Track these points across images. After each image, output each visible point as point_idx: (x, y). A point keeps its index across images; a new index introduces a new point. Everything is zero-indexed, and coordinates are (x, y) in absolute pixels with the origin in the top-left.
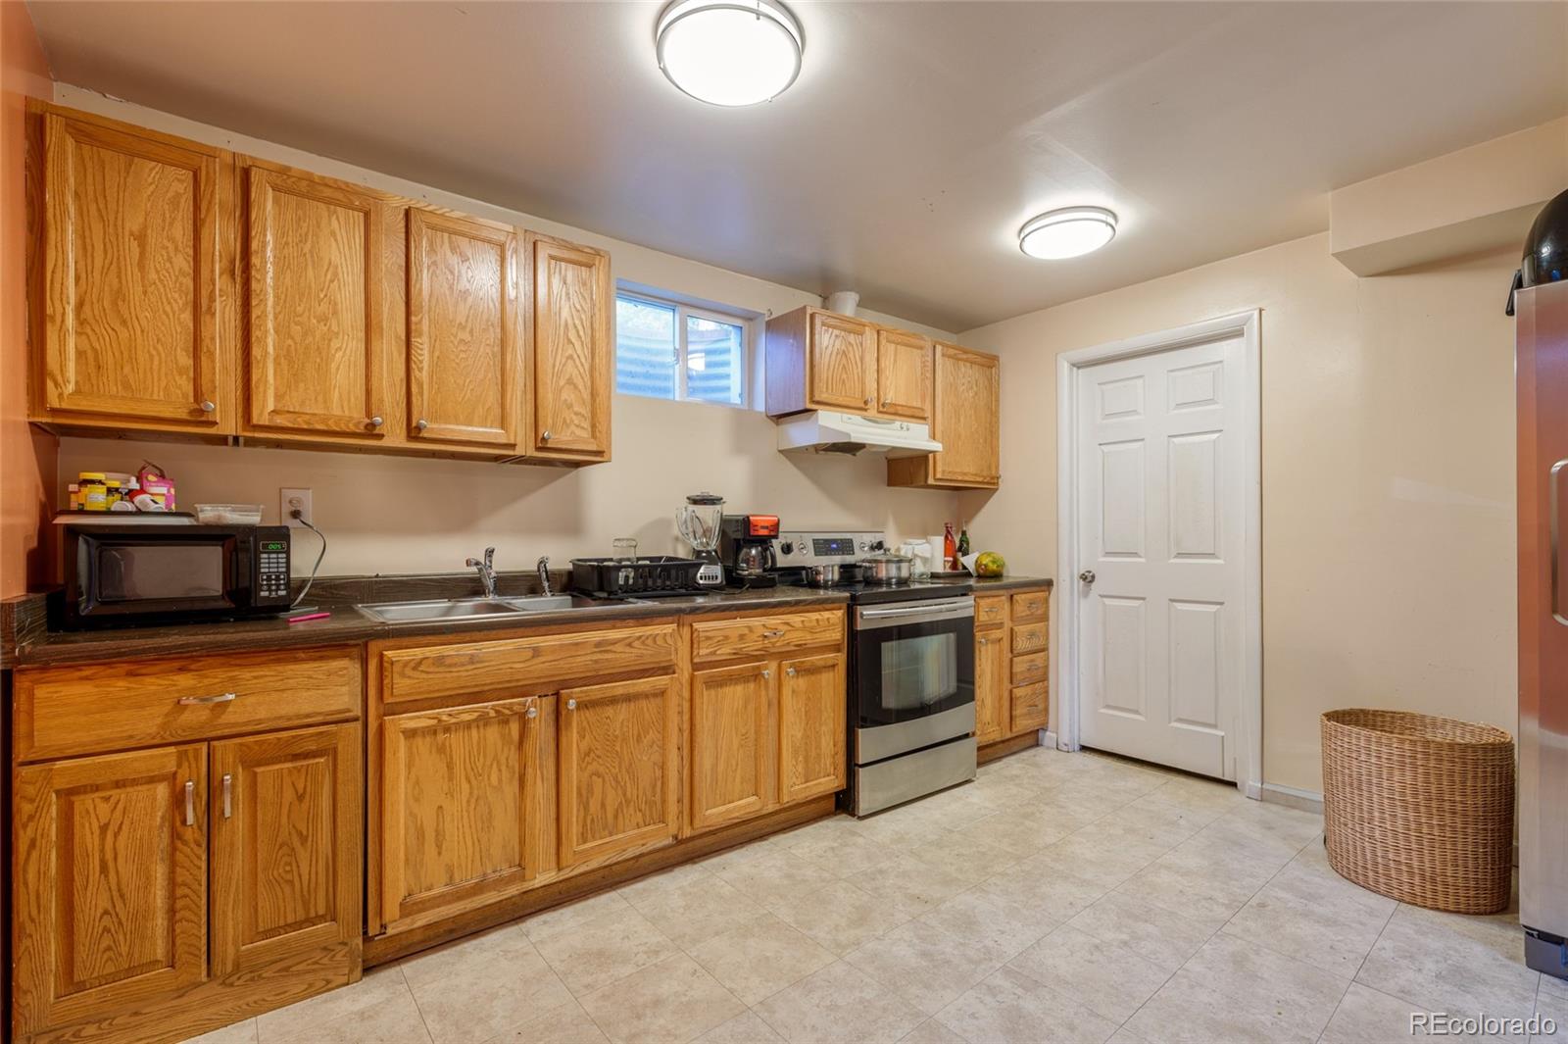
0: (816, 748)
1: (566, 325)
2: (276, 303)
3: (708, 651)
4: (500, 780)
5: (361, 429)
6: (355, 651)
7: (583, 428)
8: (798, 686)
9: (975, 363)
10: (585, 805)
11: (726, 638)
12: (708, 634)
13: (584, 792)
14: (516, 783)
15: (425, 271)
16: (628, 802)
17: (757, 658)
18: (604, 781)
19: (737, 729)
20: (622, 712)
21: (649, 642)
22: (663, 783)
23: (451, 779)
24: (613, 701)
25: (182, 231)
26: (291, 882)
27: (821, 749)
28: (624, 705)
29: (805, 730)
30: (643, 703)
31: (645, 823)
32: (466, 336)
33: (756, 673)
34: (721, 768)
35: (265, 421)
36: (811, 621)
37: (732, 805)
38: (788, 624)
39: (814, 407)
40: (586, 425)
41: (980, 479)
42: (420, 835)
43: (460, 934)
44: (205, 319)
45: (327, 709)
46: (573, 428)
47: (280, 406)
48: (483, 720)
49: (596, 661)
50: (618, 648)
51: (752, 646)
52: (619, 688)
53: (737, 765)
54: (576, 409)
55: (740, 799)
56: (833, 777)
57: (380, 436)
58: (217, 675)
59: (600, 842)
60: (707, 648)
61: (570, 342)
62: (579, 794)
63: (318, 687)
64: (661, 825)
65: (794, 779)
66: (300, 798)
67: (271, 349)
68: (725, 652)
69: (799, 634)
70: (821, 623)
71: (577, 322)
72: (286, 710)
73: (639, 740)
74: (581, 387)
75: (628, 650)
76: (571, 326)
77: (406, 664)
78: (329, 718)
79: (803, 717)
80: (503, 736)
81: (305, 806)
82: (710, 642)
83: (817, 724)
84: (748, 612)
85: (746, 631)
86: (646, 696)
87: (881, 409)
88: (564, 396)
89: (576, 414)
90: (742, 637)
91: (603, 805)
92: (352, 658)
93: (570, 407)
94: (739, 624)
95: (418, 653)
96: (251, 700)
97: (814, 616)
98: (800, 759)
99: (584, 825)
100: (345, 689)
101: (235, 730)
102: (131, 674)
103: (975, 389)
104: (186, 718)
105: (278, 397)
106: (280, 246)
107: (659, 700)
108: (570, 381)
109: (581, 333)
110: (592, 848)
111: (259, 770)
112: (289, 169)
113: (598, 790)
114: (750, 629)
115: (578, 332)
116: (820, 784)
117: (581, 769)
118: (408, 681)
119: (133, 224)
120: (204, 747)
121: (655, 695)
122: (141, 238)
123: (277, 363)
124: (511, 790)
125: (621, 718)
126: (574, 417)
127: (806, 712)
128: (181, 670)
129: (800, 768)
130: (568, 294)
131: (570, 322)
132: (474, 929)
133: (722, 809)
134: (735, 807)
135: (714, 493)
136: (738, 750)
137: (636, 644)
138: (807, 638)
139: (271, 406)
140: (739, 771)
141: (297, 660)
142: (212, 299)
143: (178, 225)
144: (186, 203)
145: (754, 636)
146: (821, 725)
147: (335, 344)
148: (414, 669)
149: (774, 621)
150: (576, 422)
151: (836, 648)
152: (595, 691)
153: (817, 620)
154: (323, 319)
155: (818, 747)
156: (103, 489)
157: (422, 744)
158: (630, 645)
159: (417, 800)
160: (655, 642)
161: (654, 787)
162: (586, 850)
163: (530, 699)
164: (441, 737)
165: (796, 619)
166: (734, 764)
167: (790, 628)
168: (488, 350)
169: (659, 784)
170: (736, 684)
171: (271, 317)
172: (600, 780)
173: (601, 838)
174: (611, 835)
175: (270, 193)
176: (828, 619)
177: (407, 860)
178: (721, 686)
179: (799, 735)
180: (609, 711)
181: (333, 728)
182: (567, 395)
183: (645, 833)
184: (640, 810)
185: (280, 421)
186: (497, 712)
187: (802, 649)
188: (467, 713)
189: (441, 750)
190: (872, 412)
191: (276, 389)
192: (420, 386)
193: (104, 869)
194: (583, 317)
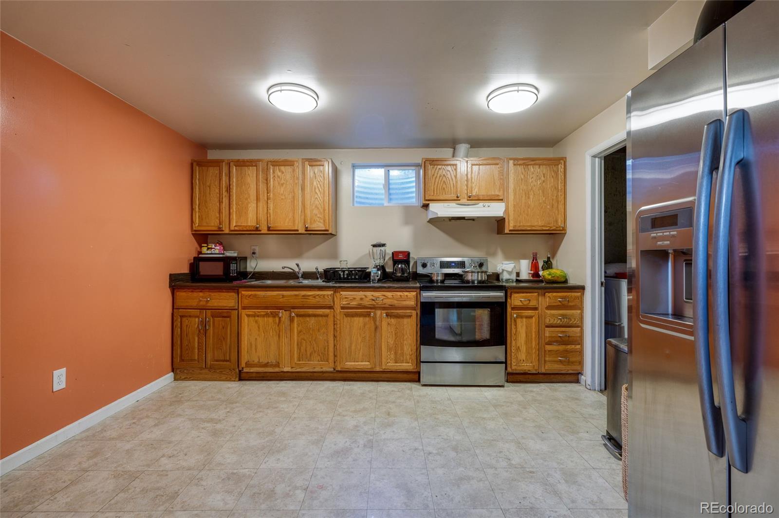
0: (401, 350)
1: (315, 187)
2: (236, 197)
3: (346, 303)
4: (273, 335)
5: (255, 229)
6: (236, 291)
7: (320, 222)
8: (391, 322)
9: (543, 165)
10: (299, 348)
11: (355, 299)
12: (346, 296)
13: (299, 344)
14: (278, 336)
15: (272, 180)
16: (315, 352)
17: (371, 308)
18: (306, 342)
19: (360, 334)
20: (313, 320)
21: (322, 297)
22: (328, 348)
23: (259, 331)
24: (309, 316)
25: (217, 183)
26: (221, 349)
27: (404, 351)
28: (313, 318)
29: (395, 341)
30: (320, 318)
31: (321, 360)
32: (284, 198)
33: (369, 313)
34: (353, 347)
35: (233, 229)
36: (397, 295)
37: (357, 363)
38: (384, 296)
39: (427, 202)
40: (322, 221)
41: (547, 228)
42: (251, 344)
43: (265, 379)
44: (221, 204)
45: (230, 306)
46: (317, 222)
47: (237, 225)
48: (267, 315)
49: (303, 301)
50: (310, 298)
51: (366, 302)
52: (310, 311)
53: (360, 348)
54: (318, 216)
55: (361, 362)
56: (411, 364)
57: (260, 231)
58: (207, 294)
59: (304, 362)
60: (346, 301)
61: (316, 193)
62: (298, 345)
63: (227, 299)
64: (327, 363)
65: (389, 360)
66: (223, 328)
67: (235, 210)
68: (354, 303)
69: (390, 300)
70: (402, 297)
71: (319, 185)
72: (220, 304)
73: (319, 330)
74: (320, 208)
75: (314, 299)
76: (316, 188)
77: (247, 296)
78: (231, 308)
79: (394, 336)
80: (274, 321)
81: (224, 330)
82: (347, 299)
83: (402, 340)
84: (366, 289)
85: (364, 297)
86: (321, 316)
87: (468, 199)
88: (314, 212)
89: (318, 217)
90: (361, 299)
91: (306, 351)
92: (234, 292)
93: (316, 215)
94: (361, 294)
95: (250, 293)
96: (213, 301)
97: (399, 294)
98: (392, 352)
99: (299, 355)
100: (233, 301)
101: (210, 308)
102: (192, 291)
103: (543, 178)
104: (201, 303)
105: (236, 222)
106: (237, 181)
107: (326, 318)
108: (316, 207)
109: (320, 189)
110: (301, 363)
111: (215, 319)
112: (239, 160)
113: (304, 345)
114: (366, 296)
115: (319, 189)
116: (402, 365)
117: (298, 336)
118: (247, 301)
119: (208, 184)
120: (204, 311)
121: (325, 316)
122: (210, 187)
123: (236, 213)
124: (276, 338)
125: (313, 322)
126: (317, 218)
127: (395, 334)
128: (201, 292)
129: (392, 356)
130: (315, 177)
131: (316, 186)
132: (269, 379)
133: (353, 363)
134: (358, 364)
135: (383, 242)
136: (361, 342)
137: (317, 297)
138: (395, 303)
139: (234, 225)
140: (361, 350)
141: (223, 292)
142: (222, 199)
143: (217, 181)
144: (218, 175)
145: (368, 299)
146: (403, 340)
147: (249, 205)
148: (249, 297)
149: (377, 294)
150: (318, 220)
151: (413, 308)
152: (302, 311)
153: (401, 296)
154: (247, 199)
155: (402, 349)
156: (206, 248)
157: (251, 319)
158: (315, 297)
159: (250, 335)
160: (324, 297)
161: (325, 348)
162: (299, 364)
163: (281, 311)
164: (256, 318)
165: (389, 294)
166: (359, 348)
167: (385, 297)
168: (290, 200)
169: (327, 348)
170: (360, 317)
171: (235, 200)
172: (305, 342)
173: (305, 361)
174: (309, 361)
175: (234, 167)
176: (407, 295)
177: (248, 352)
178: (353, 317)
179: (392, 342)
180: (308, 319)
181: (230, 311)
182: (316, 211)
183: (320, 364)
184: (319, 355)
185: (236, 228)
186: (271, 313)
187: (392, 307)
188: (263, 312)
189: (256, 322)
190: (464, 201)
191: (236, 219)
192: (270, 214)
193: (187, 335)
194: (321, 184)
